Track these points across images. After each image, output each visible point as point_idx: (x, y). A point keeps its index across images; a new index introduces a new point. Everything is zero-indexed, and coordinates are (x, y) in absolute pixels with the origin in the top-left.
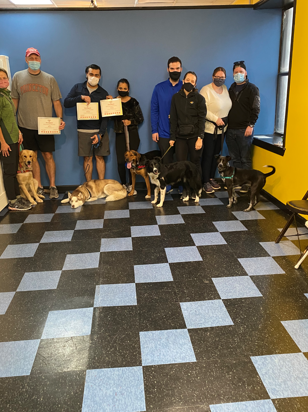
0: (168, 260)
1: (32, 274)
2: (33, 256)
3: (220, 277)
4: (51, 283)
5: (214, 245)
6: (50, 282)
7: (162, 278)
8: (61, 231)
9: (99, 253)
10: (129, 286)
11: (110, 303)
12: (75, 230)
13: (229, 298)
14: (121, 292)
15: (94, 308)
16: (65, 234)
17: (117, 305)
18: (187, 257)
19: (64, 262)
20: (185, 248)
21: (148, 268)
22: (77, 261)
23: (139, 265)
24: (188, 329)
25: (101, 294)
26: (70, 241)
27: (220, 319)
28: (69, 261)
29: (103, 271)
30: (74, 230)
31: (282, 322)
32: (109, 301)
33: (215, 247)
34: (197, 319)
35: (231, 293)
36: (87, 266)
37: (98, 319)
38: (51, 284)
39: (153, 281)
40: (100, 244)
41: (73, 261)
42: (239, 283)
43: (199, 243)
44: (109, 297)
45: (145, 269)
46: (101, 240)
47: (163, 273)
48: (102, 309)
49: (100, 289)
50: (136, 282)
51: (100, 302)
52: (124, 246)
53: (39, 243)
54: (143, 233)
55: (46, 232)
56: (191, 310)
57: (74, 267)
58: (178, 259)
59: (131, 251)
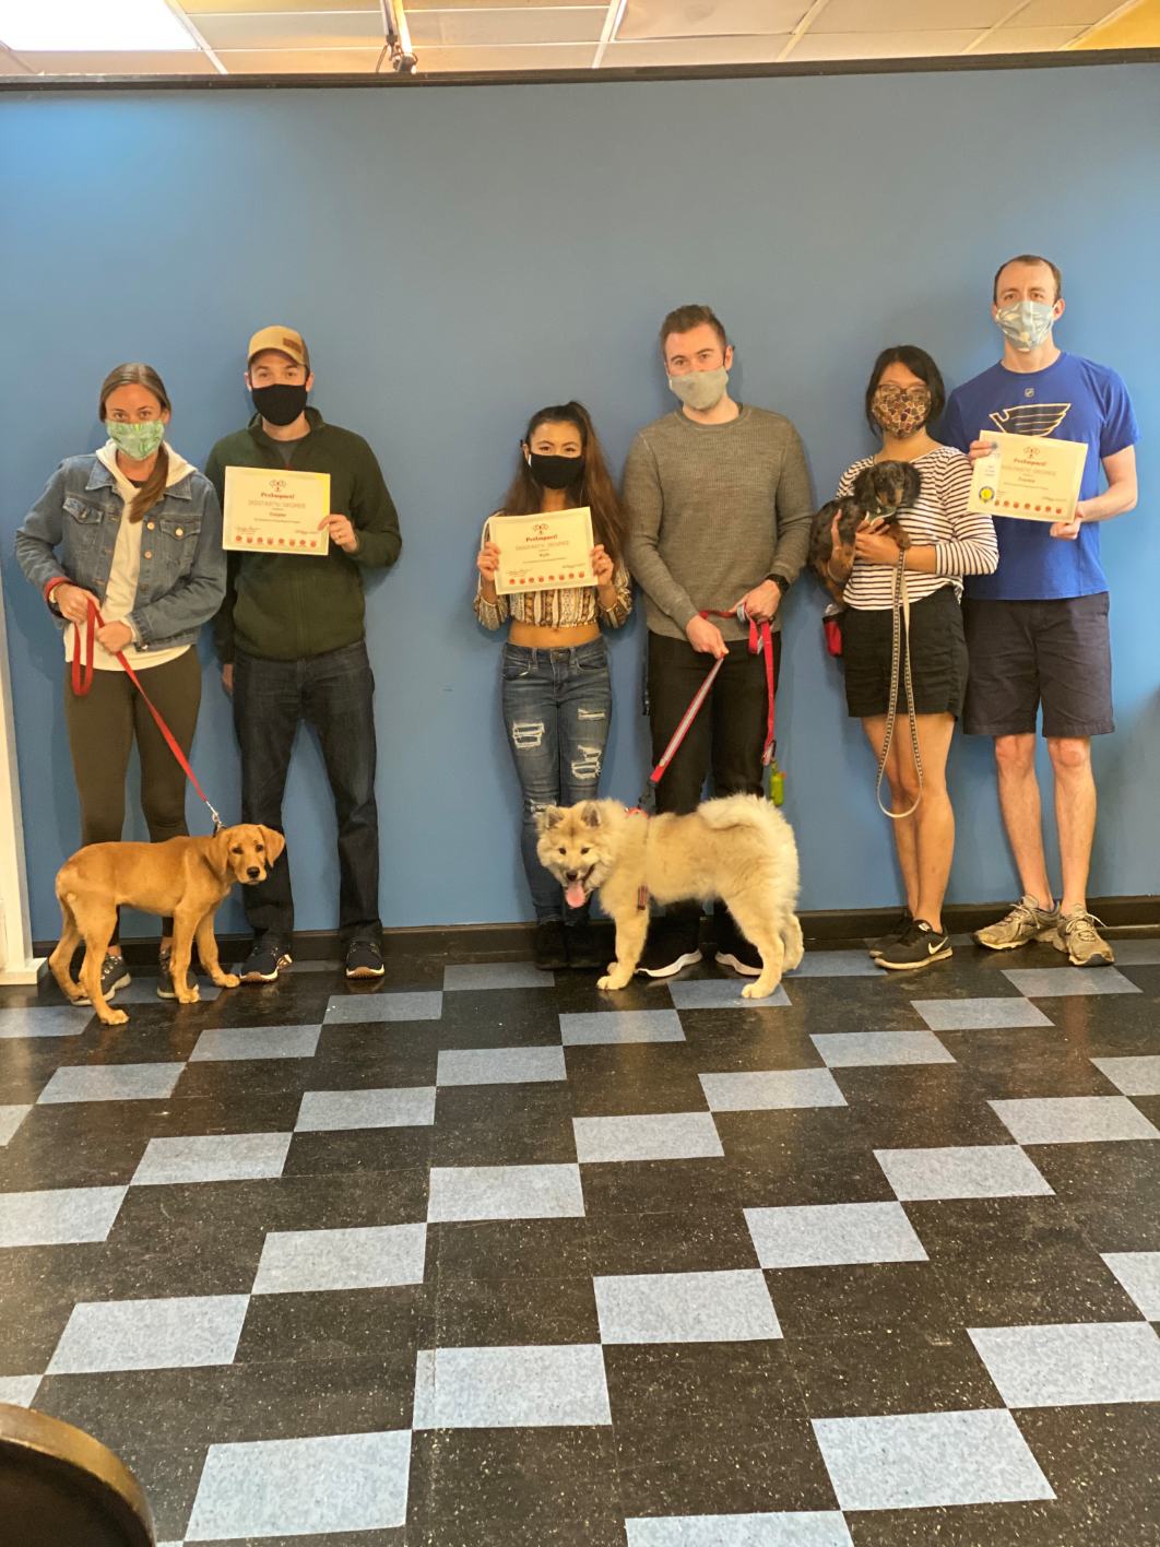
0: (761, 1257)
1: (109, 1308)
2: (104, 1240)
3: (1008, 1325)
4: (207, 1343)
5: (988, 1200)
6: (201, 1338)
7: (728, 1327)
8: (228, 1137)
9: (421, 1228)
10: (573, 1353)
11: (486, 1416)
12: (295, 1135)
13: (1044, 1402)
14: (534, 1375)
15: (413, 1434)
16: (251, 1150)
17: (519, 1425)
18: (853, 1244)
19: (258, 1261)
20: (846, 1210)
21: (662, 1288)
22: (317, 1260)
23: (617, 1277)
24: (844, 1512)
25: (443, 1384)
26: (279, 1175)
27: (996, 1476)
29: (446, 1298)
30: (290, 1134)
32: (484, 1408)
33: (992, 1207)
34: (888, 1478)
35: (1057, 1385)
36: (368, 1278)
37: (437, 1472)
38: (207, 1347)
39: (684, 1337)
40: (427, 1191)
41: (300, 1258)
42: (1097, 1349)
43: (916, 1190)
44: (480, 1392)
45: (647, 1292)
46: (428, 1173)
47: (732, 1307)
48: (451, 1437)
49: (440, 1363)
50: (605, 1341)
51: (440, 1412)
52: (543, 1200)
53: (125, 1184)
54: (635, 1147)
55: (152, 1140)
56: (862, 1444)
57: (308, 1281)
58: (811, 1251)
59: (576, 1218)
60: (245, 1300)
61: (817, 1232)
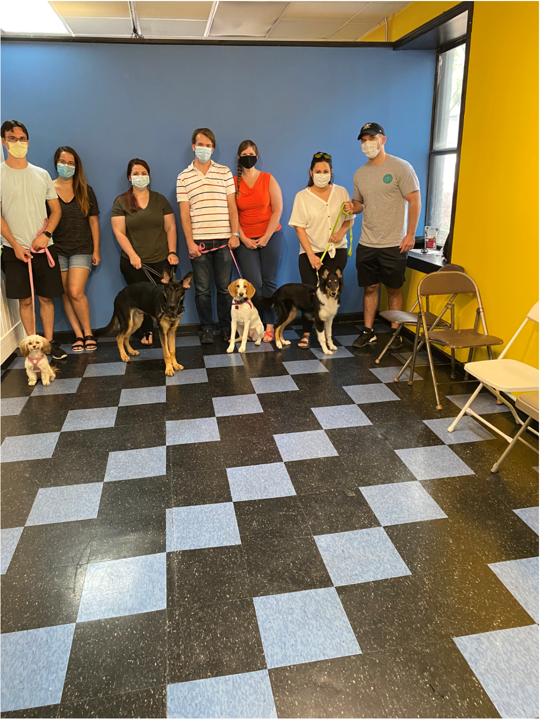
0: (282, 457)
1: (51, 491)
2: (51, 457)
3: (372, 485)
4: (87, 507)
5: (352, 427)
6: (85, 505)
7: (276, 491)
8: (95, 409)
9: (164, 448)
10: (223, 508)
11: (194, 543)
13: (394, 522)
14: (210, 520)
15: (167, 554)
16: (103, 415)
17: (207, 547)
18: (312, 449)
19: (106, 466)
20: (307, 434)
21: (251, 472)
22: (127, 465)
23: (234, 468)
24: (336, 587)
25: (176, 526)
26: (113, 426)
27: (387, 563)
28: (115, 464)
29: (174, 482)
30: (117, 408)
31: (491, 566)
32: (193, 539)
33: (354, 431)
34: (348, 566)
35: (396, 514)
36: (146, 473)
37: (177, 576)
38: (87, 509)
39: (262, 496)
40: (165, 431)
41: (121, 464)
42: (405, 495)
43: (328, 425)
44: (190, 530)
45: (246, 474)
46: (165, 424)
47: (276, 481)
48: (182, 555)
49: (174, 515)
50: (234, 500)
51: (176, 542)
52: (205, 434)
53: (59, 431)
54: (233, 409)
55: (70, 411)
56: (335, 548)
57: (124, 475)
58: (299, 453)
59: (217, 441)
60: (101, 485)
61: (299, 444)
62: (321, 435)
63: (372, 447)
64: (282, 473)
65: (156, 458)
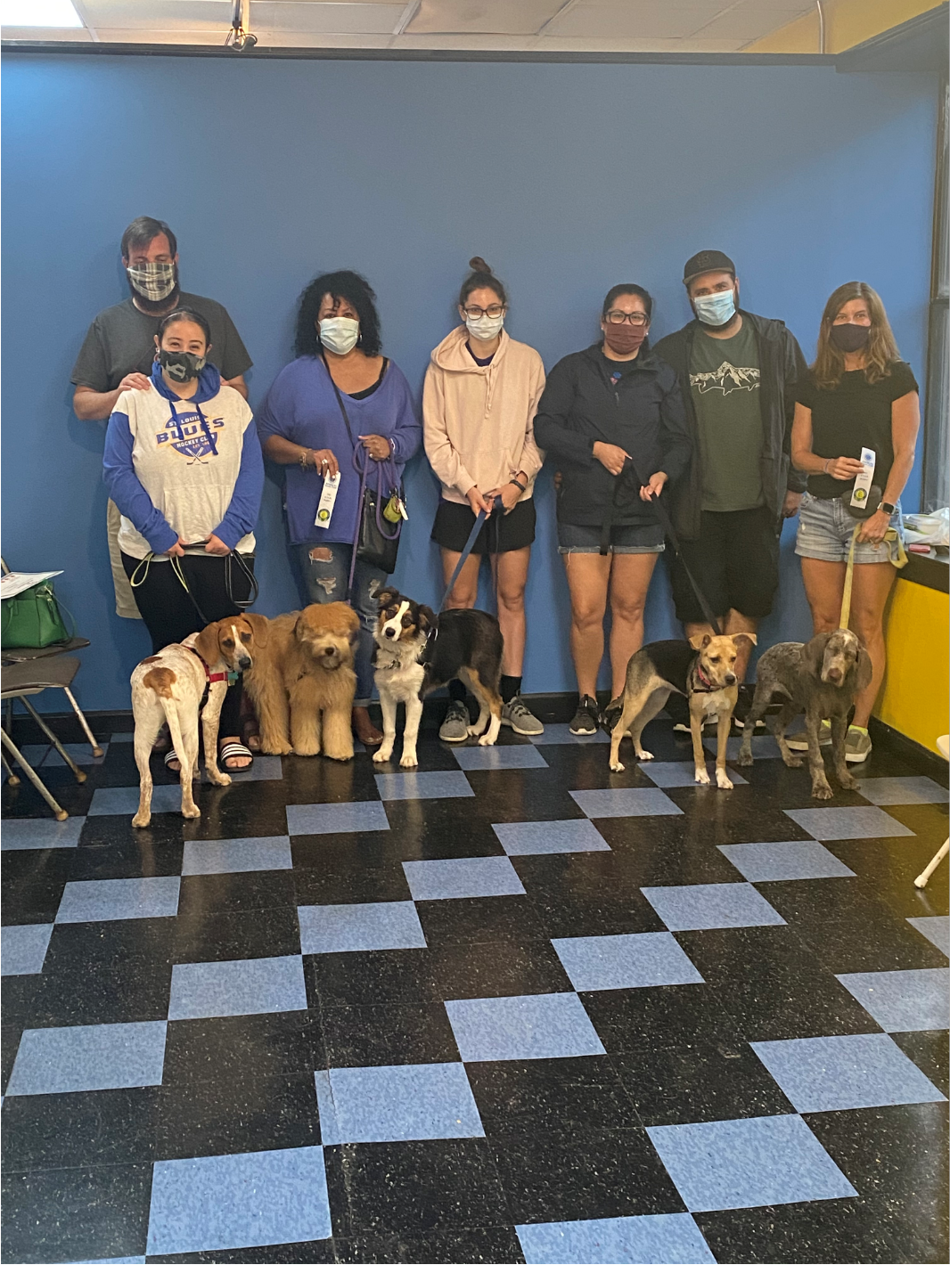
0: (574, 982)
1: (51, 1034)
2: (40, 972)
3: (780, 1039)
4: (137, 1066)
5: (738, 929)
6: (131, 1061)
7: (560, 1045)
9: (297, 959)
10: (442, 1072)
11: (382, 1131)
12: (183, 878)
13: (826, 1107)
14: (414, 1092)
15: (324, 1149)
17: (411, 1139)
18: (643, 970)
19: (169, 991)
20: (630, 939)
21: (501, 1010)
22: (217, 989)
23: (462, 1001)
24: (692, 1214)
25: (340, 1101)
26: (175, 915)
27: (806, 1177)
28: (188, 988)
29: (328, 1022)
30: (179, 878)
32: (379, 1125)
33: (743, 936)
34: (720, 1180)
35: (831, 1092)
36: (262, 1005)
37: (351, 1185)
38: (138, 1070)
39: (528, 1054)
40: (297, 927)
41: (202, 988)
42: (854, 1059)
43: (680, 922)
44: (372, 1109)
45: (489, 1014)
46: (296, 911)
47: (560, 1027)
48: (356, 1151)
49: (334, 1082)
50: (465, 1059)
51: (343, 1128)
52: (392, 935)
54: (455, 886)
56: (692, 1150)
57: (213, 1008)
58: (612, 976)
59: (421, 949)
60: (163, 1025)
61: (612, 959)
62: (663, 943)
63: (784, 969)
64: (572, 1013)
65: (280, 978)
